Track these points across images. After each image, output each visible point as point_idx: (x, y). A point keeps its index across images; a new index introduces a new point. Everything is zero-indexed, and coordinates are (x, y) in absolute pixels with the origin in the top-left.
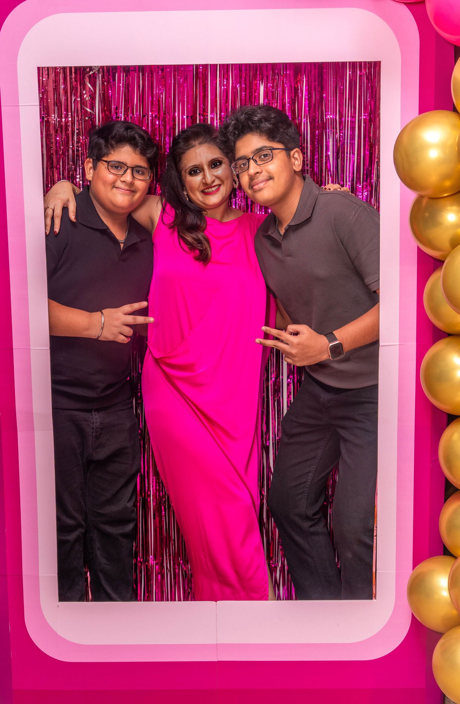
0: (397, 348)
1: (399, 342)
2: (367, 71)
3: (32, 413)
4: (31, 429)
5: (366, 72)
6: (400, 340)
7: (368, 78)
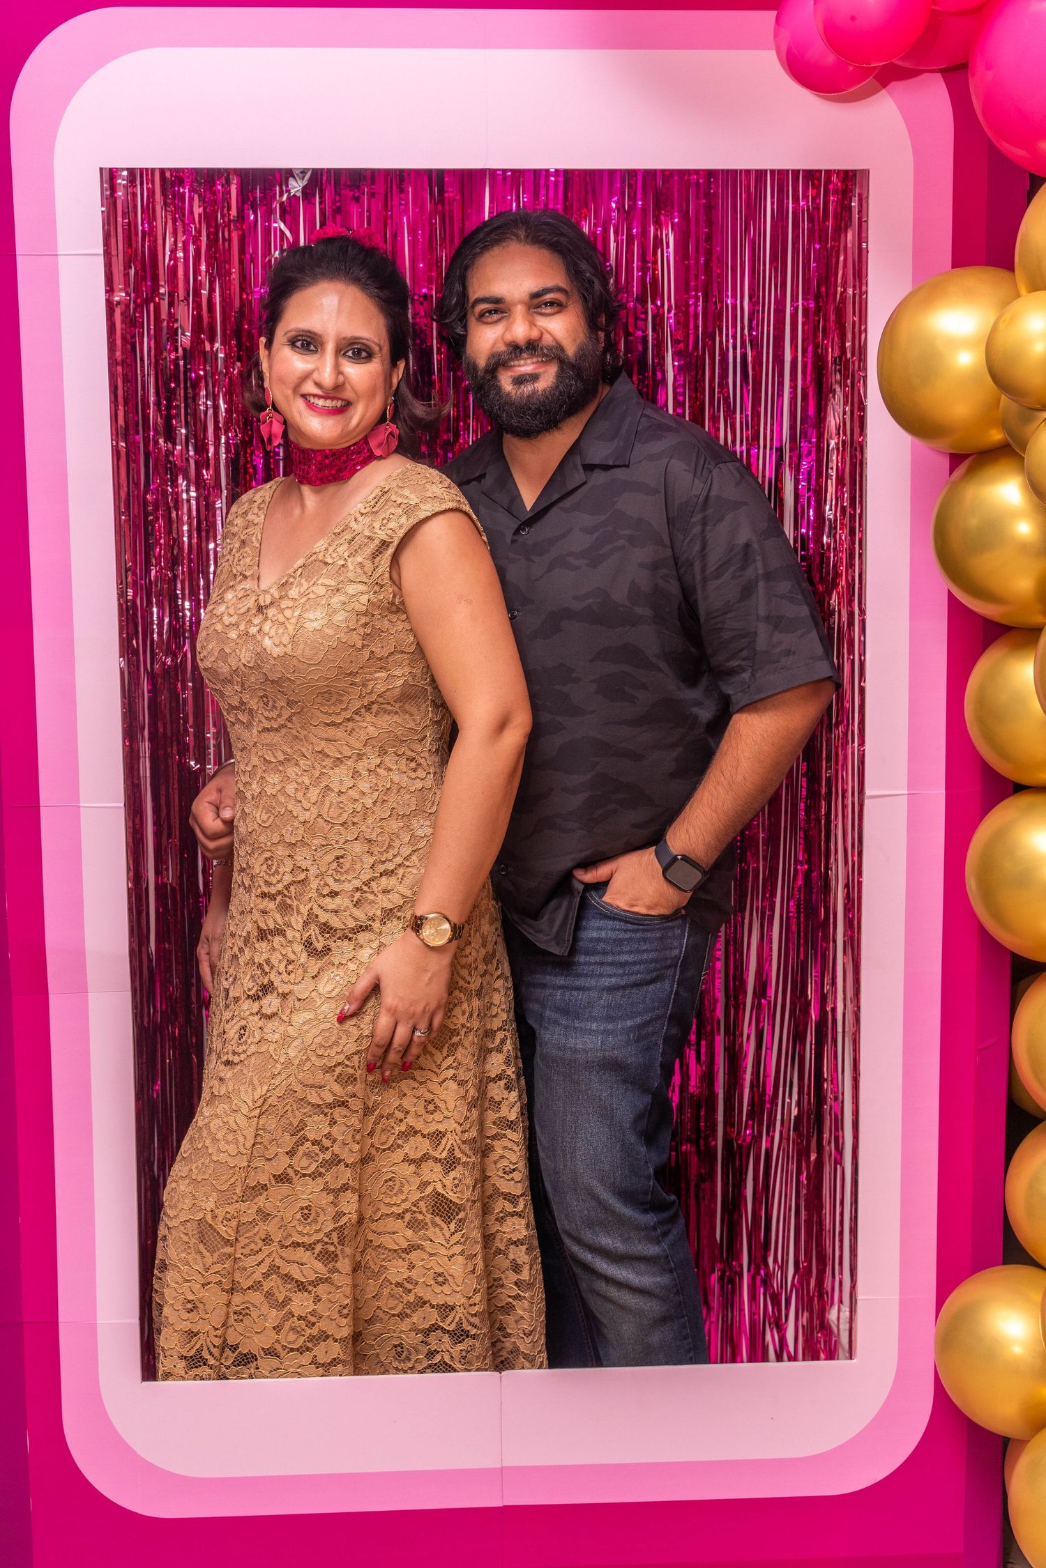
0: (904, 801)
1: (909, 788)
2: (810, 203)
3: (81, 953)
4: (81, 989)
5: (808, 207)
6: (911, 784)
7: (811, 220)
